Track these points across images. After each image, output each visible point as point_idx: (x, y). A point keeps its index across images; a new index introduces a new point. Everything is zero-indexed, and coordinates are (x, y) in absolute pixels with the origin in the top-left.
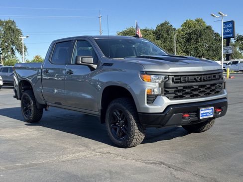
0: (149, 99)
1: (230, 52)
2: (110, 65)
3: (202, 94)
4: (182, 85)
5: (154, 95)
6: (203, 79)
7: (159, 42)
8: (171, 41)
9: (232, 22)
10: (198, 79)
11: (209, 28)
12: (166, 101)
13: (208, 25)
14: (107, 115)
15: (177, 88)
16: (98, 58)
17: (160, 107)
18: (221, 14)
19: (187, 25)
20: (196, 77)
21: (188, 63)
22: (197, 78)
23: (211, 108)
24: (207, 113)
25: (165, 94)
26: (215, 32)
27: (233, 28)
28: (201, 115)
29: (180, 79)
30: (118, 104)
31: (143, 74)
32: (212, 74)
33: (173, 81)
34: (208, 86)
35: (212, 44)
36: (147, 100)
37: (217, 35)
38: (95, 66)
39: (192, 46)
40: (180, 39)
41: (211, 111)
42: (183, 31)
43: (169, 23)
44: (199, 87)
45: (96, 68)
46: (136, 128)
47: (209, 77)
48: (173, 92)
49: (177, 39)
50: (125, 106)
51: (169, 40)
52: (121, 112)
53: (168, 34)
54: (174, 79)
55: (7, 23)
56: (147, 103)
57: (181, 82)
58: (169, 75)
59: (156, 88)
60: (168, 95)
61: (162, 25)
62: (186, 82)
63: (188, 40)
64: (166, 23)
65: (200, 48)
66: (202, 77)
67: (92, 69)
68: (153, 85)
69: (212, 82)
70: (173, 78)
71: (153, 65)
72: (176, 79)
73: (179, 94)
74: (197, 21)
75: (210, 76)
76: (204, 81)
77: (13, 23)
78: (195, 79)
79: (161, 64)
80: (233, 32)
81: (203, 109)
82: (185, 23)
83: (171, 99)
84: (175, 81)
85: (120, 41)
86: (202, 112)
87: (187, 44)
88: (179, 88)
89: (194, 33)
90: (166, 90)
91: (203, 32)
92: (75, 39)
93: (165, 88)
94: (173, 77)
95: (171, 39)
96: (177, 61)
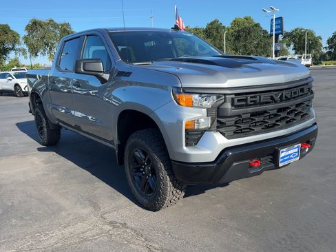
0: (190, 138)
1: (279, 48)
2: (128, 74)
3: (283, 123)
4: (250, 110)
5: (198, 130)
6: (286, 97)
7: (209, 40)
8: (221, 39)
9: (281, 19)
10: (277, 98)
11: (257, 25)
12: (220, 141)
13: (256, 22)
14: (126, 154)
15: (239, 116)
16: (111, 62)
17: (209, 152)
18: (273, 9)
19: (236, 23)
20: (273, 94)
21: (259, 70)
22: (274, 96)
23: (296, 146)
24: (290, 155)
25: (218, 127)
26: (264, 29)
27: (281, 25)
28: (280, 160)
29: (245, 100)
30: (140, 140)
31: (179, 93)
32: (298, 86)
33: (233, 105)
34: (293, 108)
35: (261, 41)
36: (187, 139)
37: (265, 32)
38: (106, 76)
39: (242, 44)
40: (229, 37)
41: (296, 150)
42: (232, 29)
43: (218, 21)
44: (278, 111)
45: (107, 79)
46: (169, 183)
47: (295, 93)
48: (233, 123)
49: (227, 37)
50: (150, 147)
51: (219, 38)
52: (145, 153)
53: (218, 32)
54: (236, 100)
55: (62, 25)
56: (187, 145)
57: (247, 105)
58: (225, 94)
59: (201, 117)
60: (222, 130)
61: (212, 24)
62: (255, 104)
63: (238, 38)
64: (216, 21)
65: (248, 45)
66: (285, 93)
67: (103, 81)
68: (195, 114)
69: (298, 101)
70: (233, 99)
71: (197, 74)
72: (238, 101)
73: (243, 126)
74: (246, 19)
75: (295, 90)
76: (287, 99)
77: (68, 25)
78: (272, 98)
79: (211, 73)
80: (281, 29)
81: (284, 150)
82: (234, 21)
83: (229, 137)
84: (236, 103)
85: (150, 35)
86: (282, 155)
87: (237, 41)
88: (244, 116)
89: (244, 30)
90: (220, 120)
91: (252, 29)
92: (84, 34)
93: (218, 116)
94: (233, 96)
95: (221, 37)
96: (239, 65)
